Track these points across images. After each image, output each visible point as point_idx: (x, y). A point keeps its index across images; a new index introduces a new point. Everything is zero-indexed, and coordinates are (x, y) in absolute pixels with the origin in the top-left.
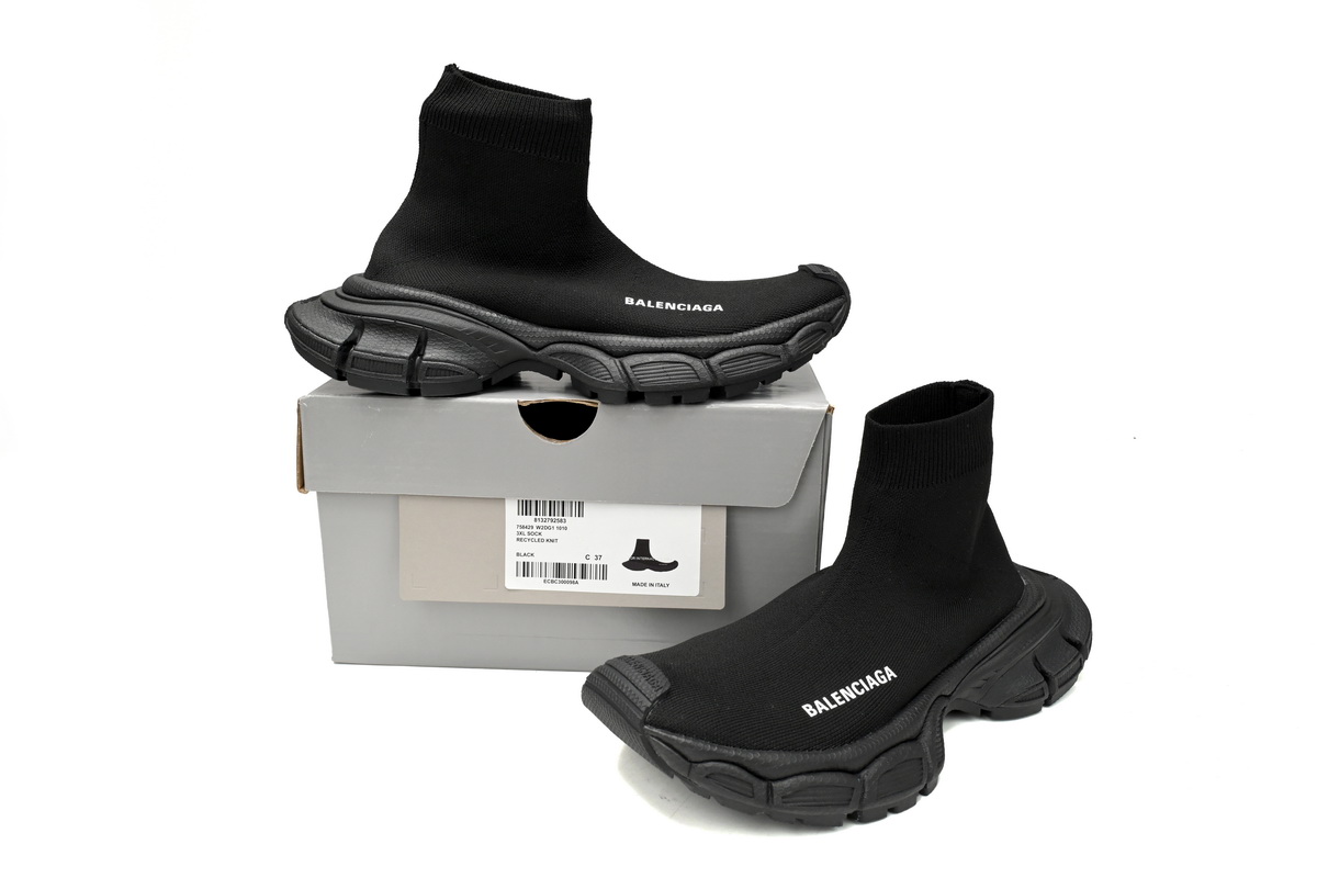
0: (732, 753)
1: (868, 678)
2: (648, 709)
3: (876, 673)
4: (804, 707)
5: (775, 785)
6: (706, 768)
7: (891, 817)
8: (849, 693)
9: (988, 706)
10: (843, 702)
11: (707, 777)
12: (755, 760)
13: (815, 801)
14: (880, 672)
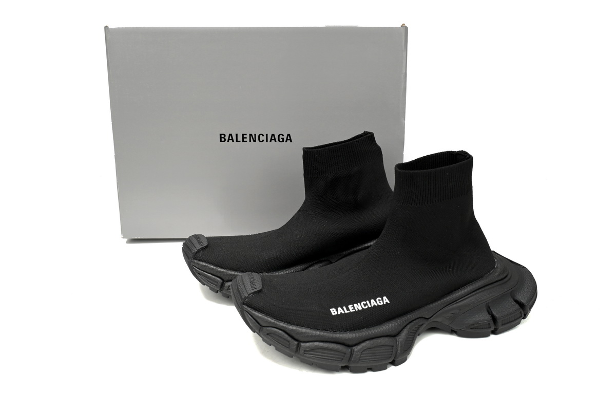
0: (281, 324)
1: (372, 301)
2: (246, 298)
3: (377, 299)
4: (331, 310)
5: (302, 344)
6: (268, 330)
7: (369, 373)
8: (358, 307)
9: (455, 328)
10: (354, 310)
11: (267, 334)
12: (292, 330)
13: (322, 356)
14: (380, 299)
